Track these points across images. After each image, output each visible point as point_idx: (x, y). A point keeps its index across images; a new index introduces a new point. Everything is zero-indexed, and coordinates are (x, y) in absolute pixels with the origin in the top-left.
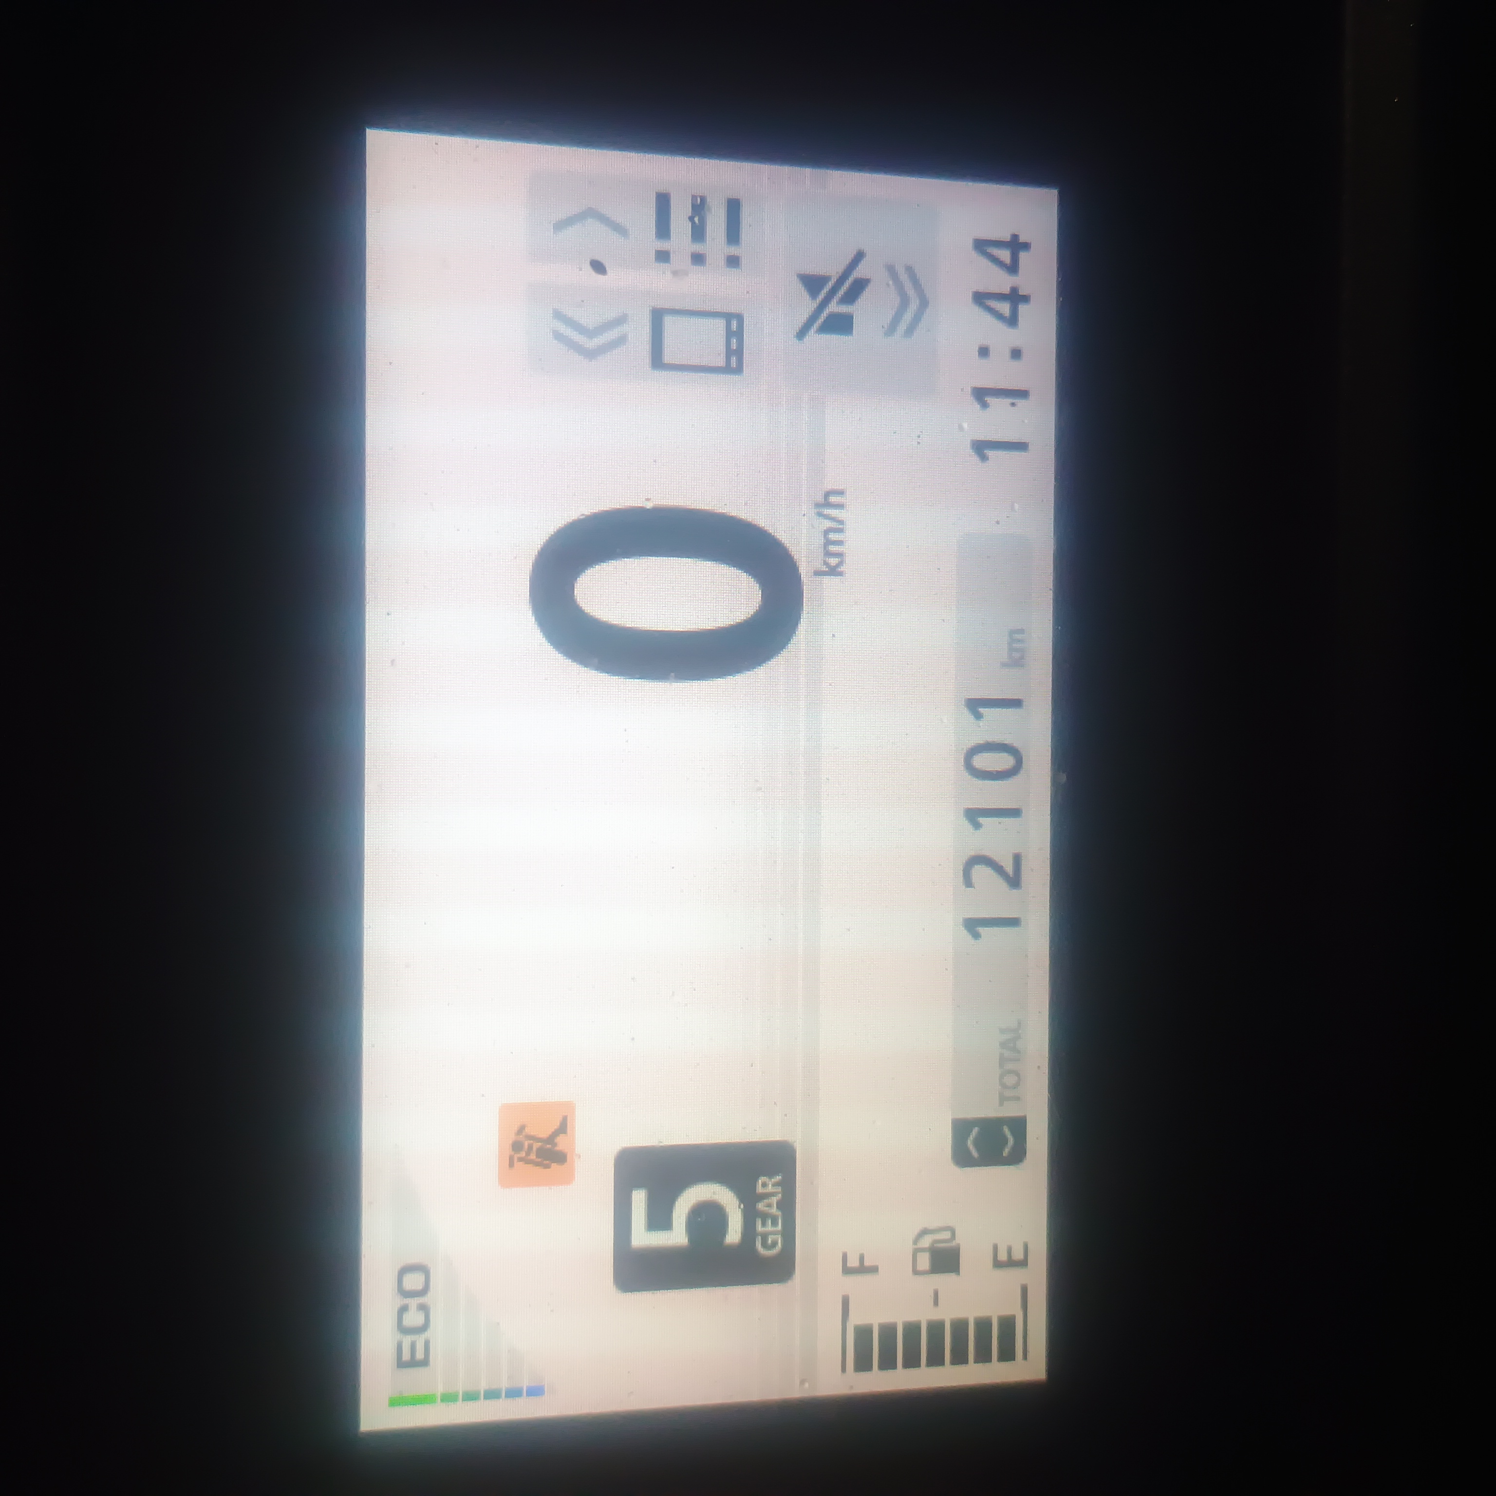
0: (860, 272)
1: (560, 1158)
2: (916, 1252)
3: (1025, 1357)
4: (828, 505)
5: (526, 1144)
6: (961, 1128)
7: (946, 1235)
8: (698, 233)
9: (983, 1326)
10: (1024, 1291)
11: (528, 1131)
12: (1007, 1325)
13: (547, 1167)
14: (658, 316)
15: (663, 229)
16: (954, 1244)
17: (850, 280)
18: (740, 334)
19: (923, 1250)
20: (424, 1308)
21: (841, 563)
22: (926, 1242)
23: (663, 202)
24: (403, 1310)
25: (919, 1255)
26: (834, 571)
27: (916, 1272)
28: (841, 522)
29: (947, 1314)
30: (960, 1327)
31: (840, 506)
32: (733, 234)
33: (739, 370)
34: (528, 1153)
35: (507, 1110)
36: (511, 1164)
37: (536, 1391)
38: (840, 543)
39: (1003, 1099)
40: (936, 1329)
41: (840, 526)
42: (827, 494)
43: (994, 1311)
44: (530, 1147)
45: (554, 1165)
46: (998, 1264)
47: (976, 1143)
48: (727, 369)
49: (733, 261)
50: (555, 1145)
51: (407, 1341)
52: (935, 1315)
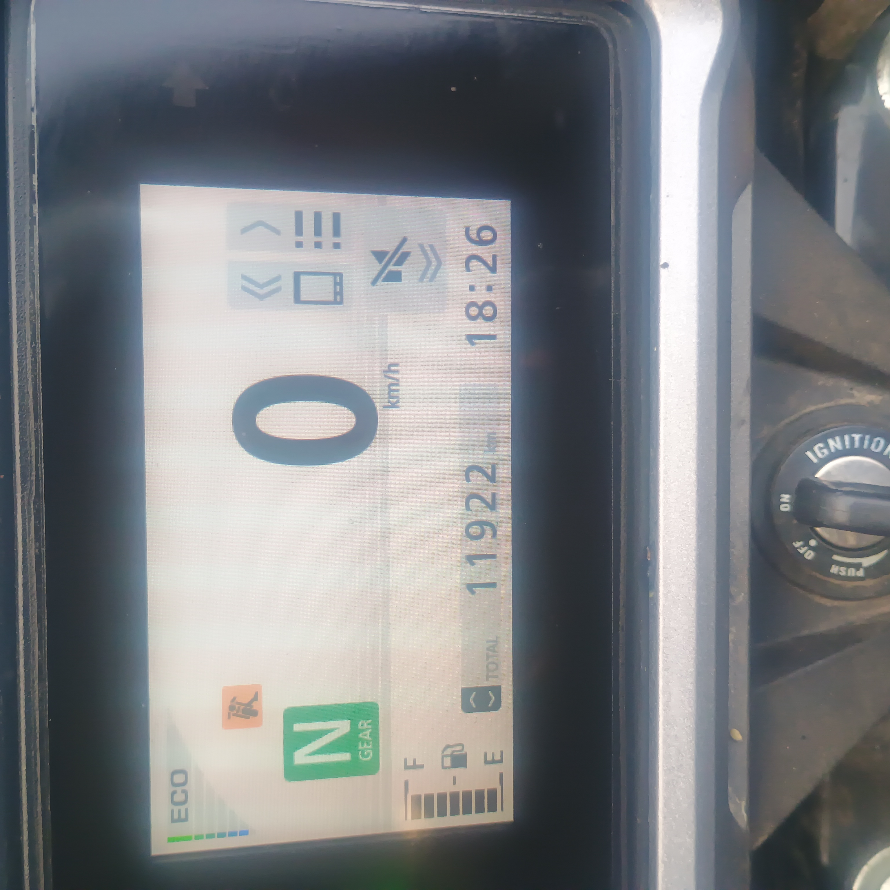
0: (405, 249)
1: (255, 713)
2: (443, 757)
3: (502, 809)
4: (391, 371)
5: (237, 706)
6: (466, 692)
7: (459, 748)
8: (318, 232)
9: (480, 794)
10: (501, 775)
11: (238, 700)
12: (492, 793)
13: (248, 718)
14: (297, 276)
15: (299, 231)
16: (463, 752)
17: (399, 253)
18: (341, 284)
19: (447, 756)
20: (185, 792)
21: (398, 402)
22: (449, 752)
23: (299, 216)
24: (174, 793)
25: (445, 758)
26: (394, 406)
27: (443, 767)
28: (397, 380)
29: (461, 788)
30: (467, 795)
31: (397, 372)
32: (337, 232)
33: (341, 302)
34: (238, 711)
35: (225, 691)
36: (229, 717)
37: (244, 833)
38: (397, 391)
39: (488, 677)
40: (454, 796)
41: (397, 382)
42: (390, 365)
43: (486, 787)
44: (239, 708)
45: (251, 717)
46: (486, 762)
47: (474, 700)
48: (335, 302)
49: (337, 246)
50: (252, 707)
51: (176, 809)
52: (454, 789)
